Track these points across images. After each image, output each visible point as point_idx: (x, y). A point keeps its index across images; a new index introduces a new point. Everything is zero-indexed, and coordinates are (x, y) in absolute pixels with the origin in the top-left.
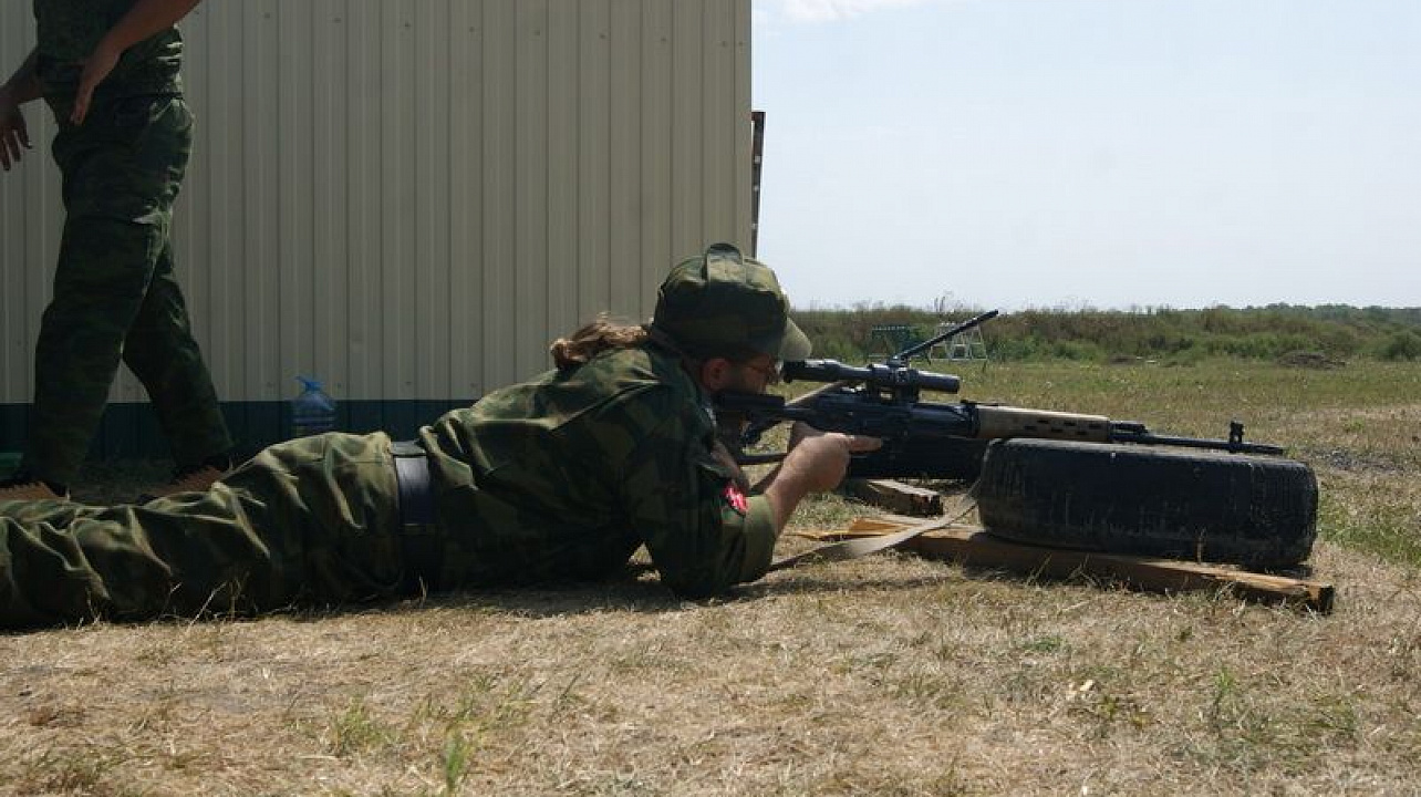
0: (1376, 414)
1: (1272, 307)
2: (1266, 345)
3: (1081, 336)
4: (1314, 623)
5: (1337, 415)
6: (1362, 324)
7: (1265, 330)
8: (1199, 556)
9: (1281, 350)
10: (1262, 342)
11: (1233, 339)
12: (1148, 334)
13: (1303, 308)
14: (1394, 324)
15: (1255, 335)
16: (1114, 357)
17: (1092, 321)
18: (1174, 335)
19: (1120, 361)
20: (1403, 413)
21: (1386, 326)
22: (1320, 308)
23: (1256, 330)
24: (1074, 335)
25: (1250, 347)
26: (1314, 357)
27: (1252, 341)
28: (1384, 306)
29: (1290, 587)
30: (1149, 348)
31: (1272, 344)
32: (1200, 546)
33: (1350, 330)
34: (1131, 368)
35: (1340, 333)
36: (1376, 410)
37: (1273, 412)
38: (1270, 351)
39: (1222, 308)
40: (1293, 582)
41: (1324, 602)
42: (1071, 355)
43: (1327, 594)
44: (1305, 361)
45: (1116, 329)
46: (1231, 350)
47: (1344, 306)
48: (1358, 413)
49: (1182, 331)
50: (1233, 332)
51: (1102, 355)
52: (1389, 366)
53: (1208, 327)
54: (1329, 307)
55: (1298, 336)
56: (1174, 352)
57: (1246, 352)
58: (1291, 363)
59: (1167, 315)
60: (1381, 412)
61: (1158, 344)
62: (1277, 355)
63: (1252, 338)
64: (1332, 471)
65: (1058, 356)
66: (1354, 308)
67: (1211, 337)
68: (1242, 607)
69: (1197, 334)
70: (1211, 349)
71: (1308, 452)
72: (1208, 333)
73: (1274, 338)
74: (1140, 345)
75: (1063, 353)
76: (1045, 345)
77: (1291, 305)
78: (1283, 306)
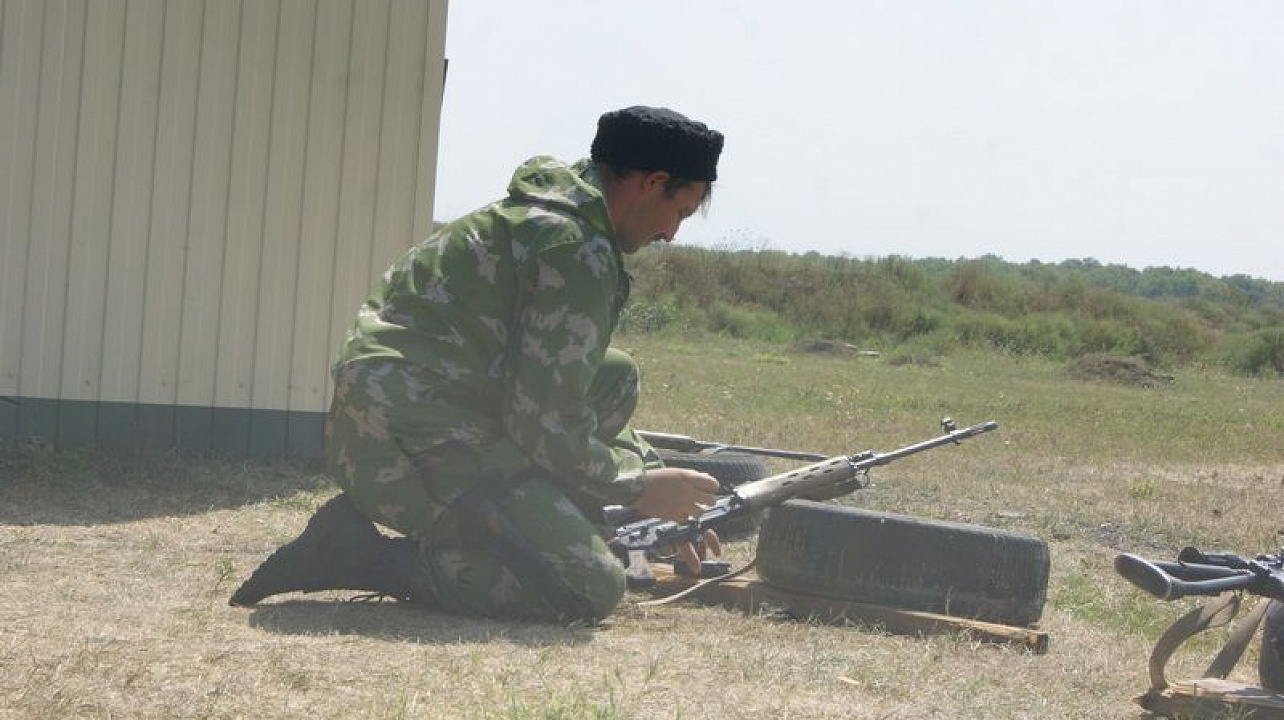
0: (1176, 474)
1: (1072, 265)
2: (1055, 334)
3: (753, 299)
4: (1030, 658)
5: (1130, 474)
6: (1216, 307)
7: (1054, 309)
8: (947, 608)
9: (1079, 344)
10: (1048, 329)
11: (1001, 321)
12: (865, 302)
13: (1123, 268)
14: (1266, 312)
15: (1041, 316)
16: (810, 340)
17: (774, 274)
18: (907, 310)
19: (817, 348)
20: (1215, 476)
21: (1252, 314)
22: (1150, 271)
23: (1040, 308)
24: (743, 296)
25: (1029, 338)
26: (1126, 366)
27: (1033, 327)
28: (1255, 276)
29: (1015, 633)
30: (864, 325)
31: (1064, 334)
32: (948, 601)
33: (1191, 318)
34: (837, 361)
35: (1175, 324)
36: (1180, 468)
37: (1043, 463)
38: (1061, 346)
39: (988, 263)
40: (1017, 629)
41: (1041, 645)
42: (735, 330)
43: (1043, 639)
44: (1111, 371)
45: (810, 291)
46: (998, 338)
47: (1191, 271)
48: (1156, 471)
49: (920, 300)
50: (1002, 310)
51: (787, 333)
52: (1247, 385)
53: (962, 297)
54: (1166, 271)
55: (1108, 325)
56: (905, 336)
57: (1022, 344)
58: (1089, 373)
59: (896, 270)
60: (1185, 472)
61: (881, 320)
62: (1073, 353)
63: (1032, 322)
64: (1096, 546)
65: (716, 330)
66: (1206, 276)
67: (968, 316)
68: (978, 644)
69: (945, 310)
70: (967, 335)
71: (1072, 522)
72: (960, 308)
73: (1069, 324)
74: (849, 320)
75: (721, 324)
76: (695, 310)
77: (1104, 263)
78: (1090, 265)
